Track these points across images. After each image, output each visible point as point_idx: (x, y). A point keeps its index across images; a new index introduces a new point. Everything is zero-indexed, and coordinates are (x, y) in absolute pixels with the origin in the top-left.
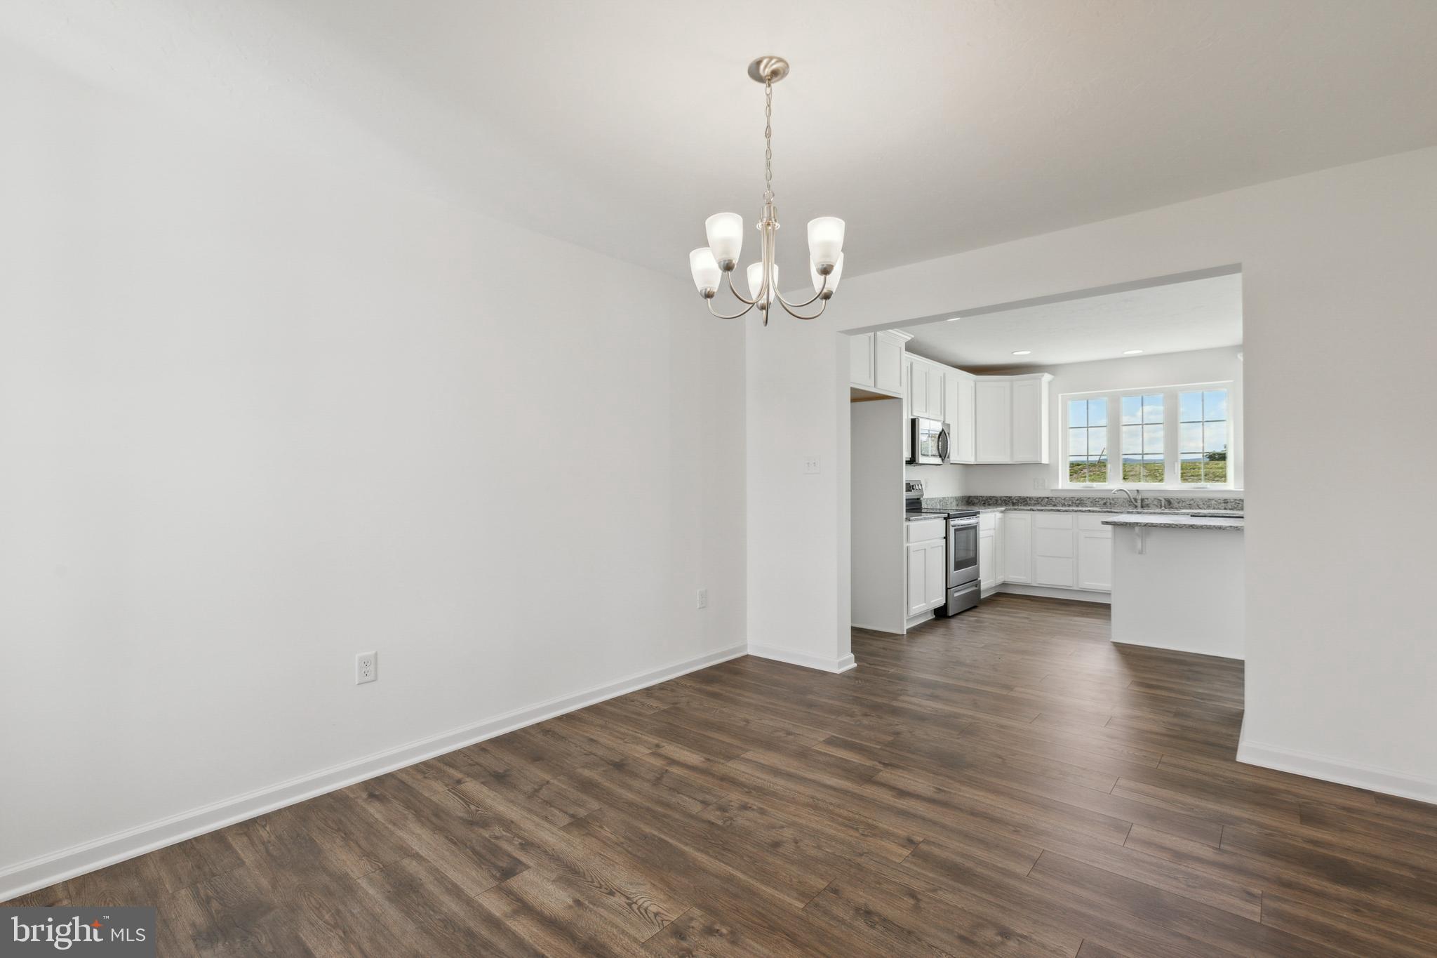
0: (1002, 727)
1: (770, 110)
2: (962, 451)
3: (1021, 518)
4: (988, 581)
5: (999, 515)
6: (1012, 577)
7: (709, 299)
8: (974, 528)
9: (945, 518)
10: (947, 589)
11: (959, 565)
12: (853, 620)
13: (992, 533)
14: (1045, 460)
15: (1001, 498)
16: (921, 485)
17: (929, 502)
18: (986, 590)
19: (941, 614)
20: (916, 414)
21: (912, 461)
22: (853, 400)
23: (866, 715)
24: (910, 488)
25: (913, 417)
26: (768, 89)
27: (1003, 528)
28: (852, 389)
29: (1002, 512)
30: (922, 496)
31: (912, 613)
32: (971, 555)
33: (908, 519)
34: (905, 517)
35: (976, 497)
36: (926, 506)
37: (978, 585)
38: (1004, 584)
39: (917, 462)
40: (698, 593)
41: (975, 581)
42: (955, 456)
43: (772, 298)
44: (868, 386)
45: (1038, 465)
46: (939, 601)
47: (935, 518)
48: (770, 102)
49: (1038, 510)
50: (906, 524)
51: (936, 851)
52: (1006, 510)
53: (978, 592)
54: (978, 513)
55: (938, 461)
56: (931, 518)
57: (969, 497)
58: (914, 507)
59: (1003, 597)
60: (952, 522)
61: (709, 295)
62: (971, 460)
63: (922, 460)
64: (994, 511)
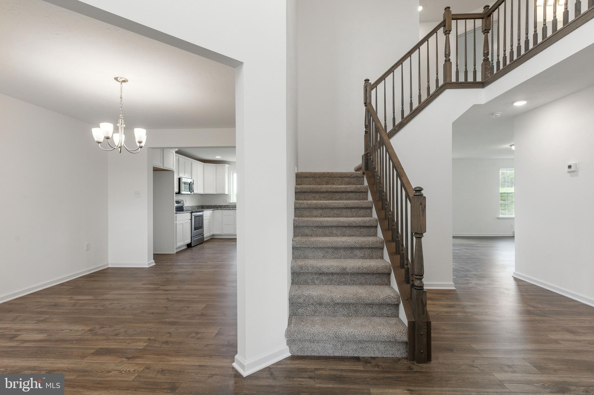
0: (201, 271)
1: (122, 91)
2: (198, 189)
3: (218, 212)
4: (207, 234)
5: (211, 211)
6: (216, 232)
7: (99, 144)
8: (202, 216)
9: (191, 213)
10: (191, 237)
11: (195, 229)
12: (154, 251)
13: (209, 217)
14: (227, 193)
15: (213, 206)
16: (183, 202)
17: (186, 207)
18: (206, 237)
19: (189, 246)
20: (181, 176)
21: (179, 193)
22: (154, 170)
23: (157, 276)
24: (178, 202)
25: (179, 177)
26: (121, 85)
27: (213, 216)
28: (154, 167)
29: (213, 210)
30: (184, 205)
31: (177, 246)
32: (201, 225)
33: (176, 213)
34: (175, 212)
35: (205, 206)
36: (185, 209)
37: (203, 236)
38: (213, 235)
39: (181, 193)
40: (85, 244)
41: (202, 234)
42: (196, 191)
43: (122, 145)
44: (160, 166)
45: (224, 195)
46: (189, 241)
47: (187, 213)
48: (122, 89)
49: (224, 209)
50: (175, 215)
51: (174, 299)
52: (214, 210)
53: (203, 238)
54: (203, 211)
55: (189, 193)
56: (185, 213)
57: (203, 206)
58: (180, 209)
59: (213, 239)
60: (193, 214)
61: (99, 143)
62: (202, 192)
63: (183, 192)
64: (209, 210)
